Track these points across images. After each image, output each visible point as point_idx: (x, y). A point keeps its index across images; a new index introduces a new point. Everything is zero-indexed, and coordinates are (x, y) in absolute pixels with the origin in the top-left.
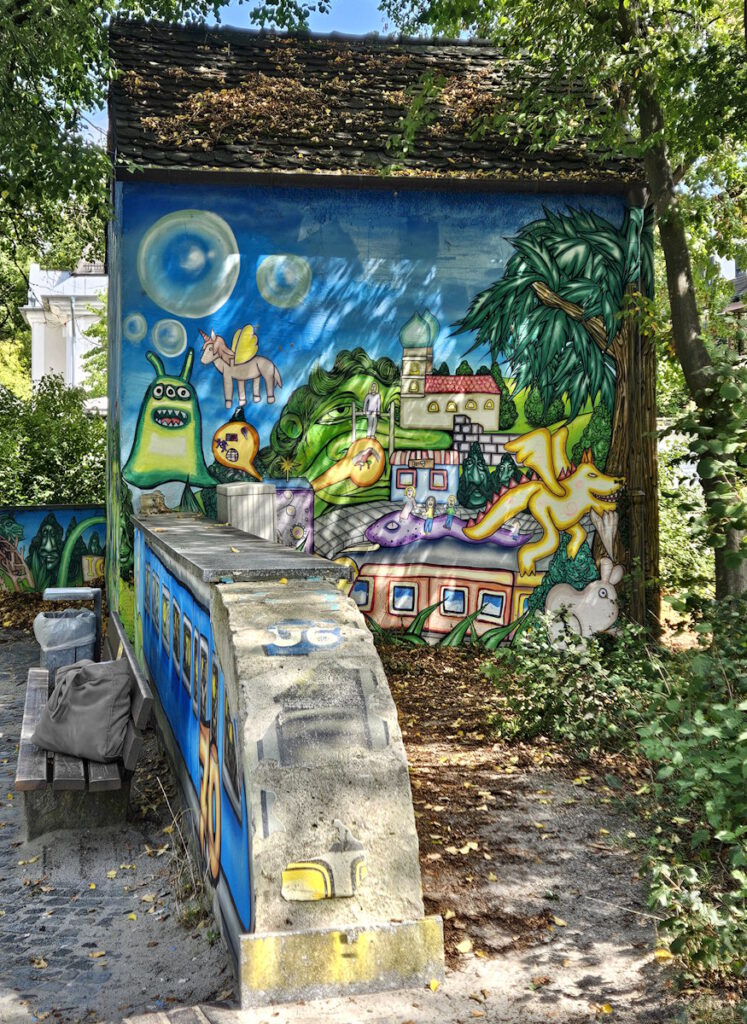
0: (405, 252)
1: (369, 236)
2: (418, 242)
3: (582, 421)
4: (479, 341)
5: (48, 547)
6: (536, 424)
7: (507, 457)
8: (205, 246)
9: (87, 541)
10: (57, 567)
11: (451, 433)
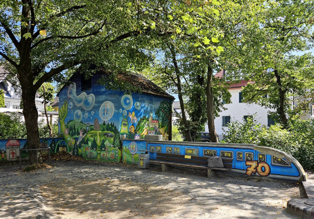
0: (150, 103)
1: (146, 101)
2: (151, 102)
3: (166, 127)
4: (157, 116)
5: (53, 145)
6: (162, 127)
7: (159, 132)
8: (129, 100)
9: (60, 144)
10: (54, 149)
11: (154, 128)
